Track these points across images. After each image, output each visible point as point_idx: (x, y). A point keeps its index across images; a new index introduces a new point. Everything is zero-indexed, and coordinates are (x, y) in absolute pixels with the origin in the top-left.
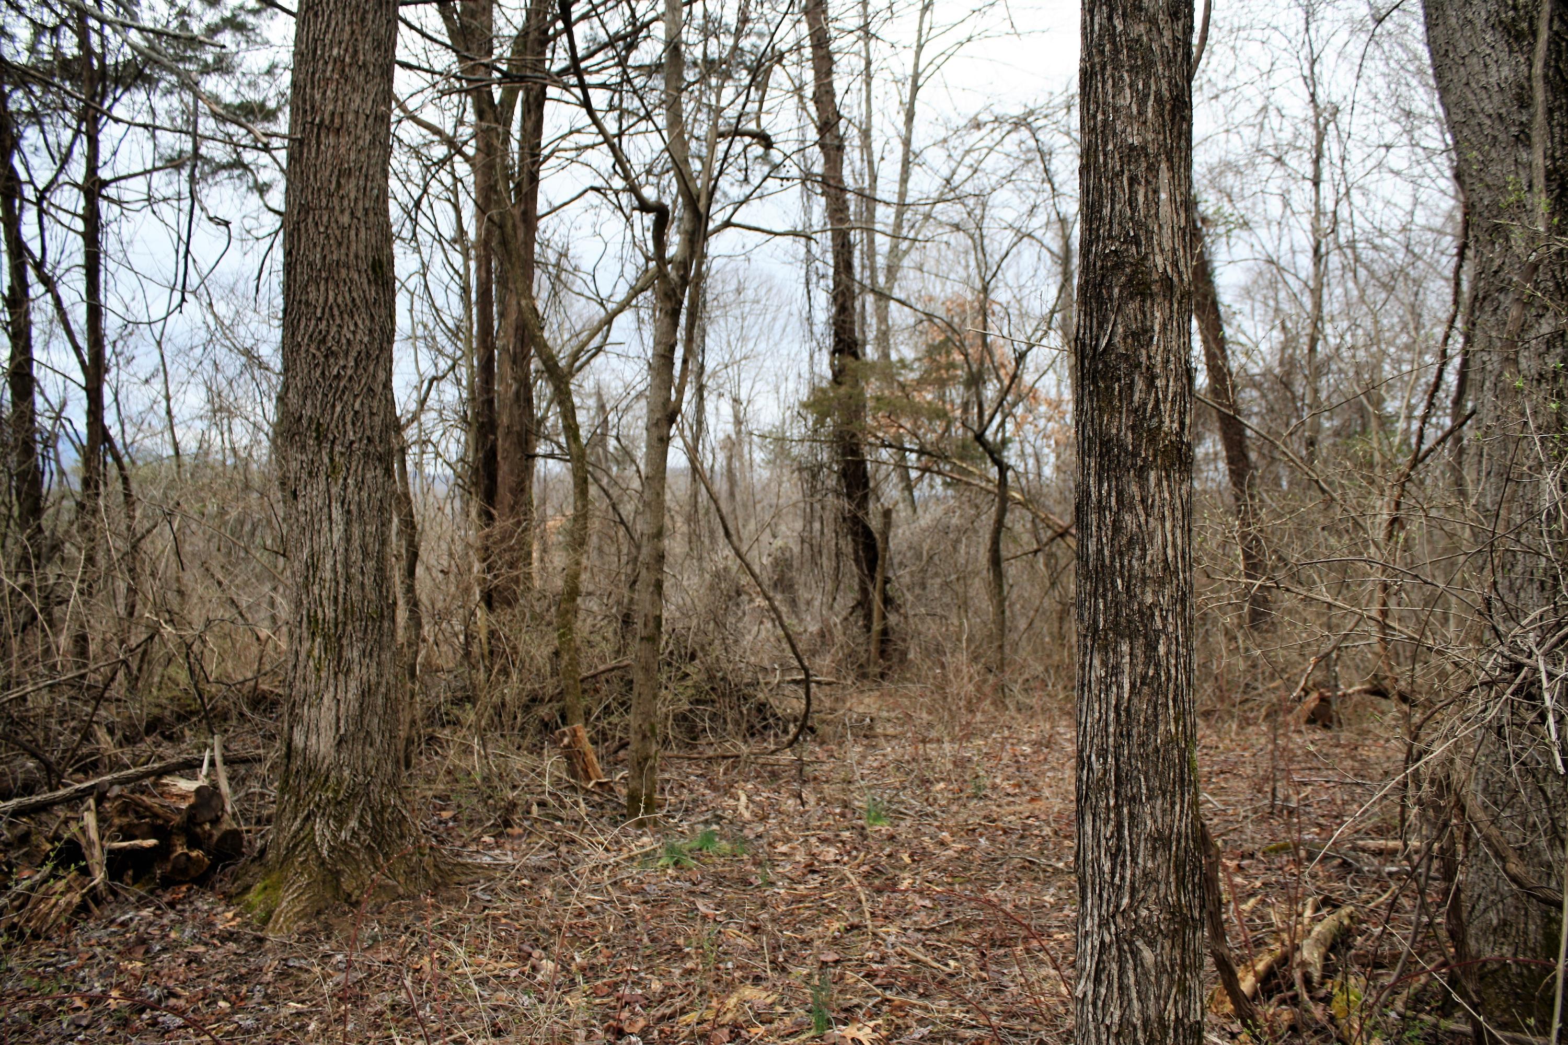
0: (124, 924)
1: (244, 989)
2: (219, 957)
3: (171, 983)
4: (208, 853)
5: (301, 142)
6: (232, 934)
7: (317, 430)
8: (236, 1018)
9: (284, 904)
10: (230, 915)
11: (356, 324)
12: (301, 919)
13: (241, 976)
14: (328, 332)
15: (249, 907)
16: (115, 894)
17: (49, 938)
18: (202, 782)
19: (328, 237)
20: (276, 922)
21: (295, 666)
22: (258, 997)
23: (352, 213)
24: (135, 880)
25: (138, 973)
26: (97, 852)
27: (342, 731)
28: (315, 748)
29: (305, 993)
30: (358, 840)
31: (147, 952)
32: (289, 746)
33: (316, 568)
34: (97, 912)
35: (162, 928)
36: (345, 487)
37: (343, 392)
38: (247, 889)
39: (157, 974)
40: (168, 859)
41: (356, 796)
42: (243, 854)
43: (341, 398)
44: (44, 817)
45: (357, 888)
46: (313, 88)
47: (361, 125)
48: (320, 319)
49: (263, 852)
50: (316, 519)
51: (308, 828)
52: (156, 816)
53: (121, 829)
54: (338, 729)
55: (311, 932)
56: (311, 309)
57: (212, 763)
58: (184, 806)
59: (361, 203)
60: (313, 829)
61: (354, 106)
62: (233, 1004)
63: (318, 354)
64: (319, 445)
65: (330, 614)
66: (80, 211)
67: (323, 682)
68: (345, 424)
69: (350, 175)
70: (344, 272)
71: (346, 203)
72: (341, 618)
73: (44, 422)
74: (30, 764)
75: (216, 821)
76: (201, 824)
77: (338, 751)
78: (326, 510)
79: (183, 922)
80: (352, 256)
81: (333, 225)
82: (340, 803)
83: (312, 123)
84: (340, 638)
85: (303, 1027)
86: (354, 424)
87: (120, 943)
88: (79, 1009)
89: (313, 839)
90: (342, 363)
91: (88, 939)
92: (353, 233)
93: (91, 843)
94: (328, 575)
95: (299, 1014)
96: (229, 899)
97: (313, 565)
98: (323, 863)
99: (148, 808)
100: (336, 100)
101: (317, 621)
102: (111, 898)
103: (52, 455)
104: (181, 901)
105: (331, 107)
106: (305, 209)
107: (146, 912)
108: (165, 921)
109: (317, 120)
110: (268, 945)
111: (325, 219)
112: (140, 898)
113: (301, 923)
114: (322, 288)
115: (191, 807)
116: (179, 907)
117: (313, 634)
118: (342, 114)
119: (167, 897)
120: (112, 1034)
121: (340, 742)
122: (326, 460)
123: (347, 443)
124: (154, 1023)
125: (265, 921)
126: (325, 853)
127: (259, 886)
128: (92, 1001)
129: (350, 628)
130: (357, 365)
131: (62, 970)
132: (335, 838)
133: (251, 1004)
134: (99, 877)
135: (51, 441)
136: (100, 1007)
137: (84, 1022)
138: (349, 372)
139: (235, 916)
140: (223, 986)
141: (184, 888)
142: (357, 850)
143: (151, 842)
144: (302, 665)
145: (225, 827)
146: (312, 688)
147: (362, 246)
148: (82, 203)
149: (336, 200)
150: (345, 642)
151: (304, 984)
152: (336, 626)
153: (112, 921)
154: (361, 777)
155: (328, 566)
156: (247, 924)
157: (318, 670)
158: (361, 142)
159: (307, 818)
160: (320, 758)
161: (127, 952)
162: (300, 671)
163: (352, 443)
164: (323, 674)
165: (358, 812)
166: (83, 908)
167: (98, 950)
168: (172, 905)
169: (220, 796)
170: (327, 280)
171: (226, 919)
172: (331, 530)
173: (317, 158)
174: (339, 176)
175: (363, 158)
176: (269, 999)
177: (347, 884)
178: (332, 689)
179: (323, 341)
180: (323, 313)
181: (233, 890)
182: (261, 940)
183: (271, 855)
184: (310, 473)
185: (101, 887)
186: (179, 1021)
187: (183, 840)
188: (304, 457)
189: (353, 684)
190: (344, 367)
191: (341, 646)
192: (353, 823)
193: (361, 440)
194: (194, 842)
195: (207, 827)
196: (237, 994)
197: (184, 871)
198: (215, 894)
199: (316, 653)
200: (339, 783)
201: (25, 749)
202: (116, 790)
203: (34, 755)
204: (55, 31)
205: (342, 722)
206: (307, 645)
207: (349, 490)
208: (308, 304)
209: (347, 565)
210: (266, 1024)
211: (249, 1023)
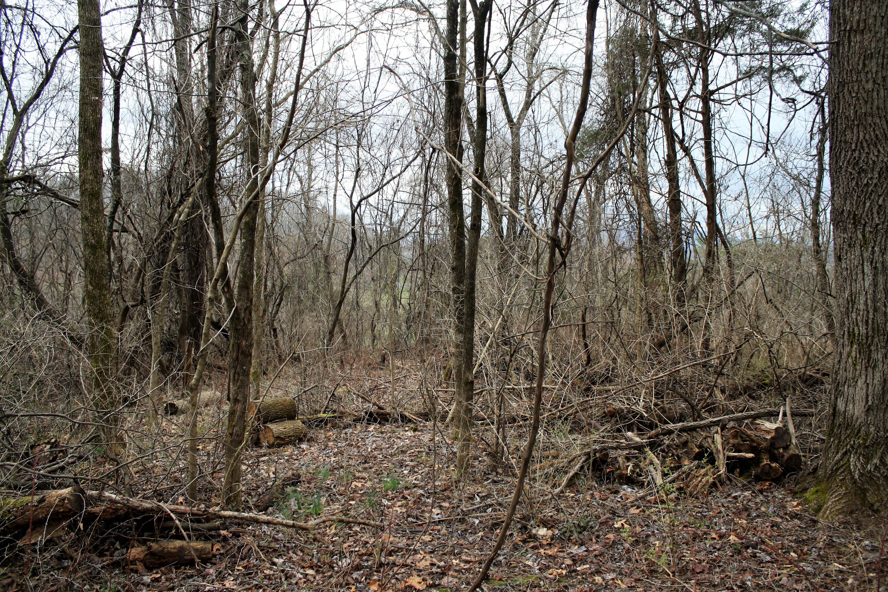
0: (735, 498)
1: (806, 549)
2: (790, 527)
3: (763, 536)
4: (781, 466)
5: (838, 44)
6: (797, 515)
7: (854, 218)
8: (801, 564)
9: (830, 503)
10: (795, 503)
11: (879, 151)
12: (840, 514)
13: (803, 540)
14: (860, 158)
15: (807, 501)
16: (730, 481)
17: (697, 498)
18: (778, 424)
19: (858, 99)
20: (825, 512)
21: (839, 361)
22: (814, 555)
23: (874, 81)
24: (741, 474)
25: (745, 526)
26: (721, 456)
27: (870, 403)
28: (851, 412)
29: (844, 559)
30: (879, 472)
31: (749, 515)
32: (834, 409)
33: (854, 303)
34: (721, 489)
35: (756, 503)
36: (873, 252)
37: (871, 194)
38: (805, 490)
39: (755, 529)
40: (759, 466)
41: (878, 444)
42: (801, 469)
43: (869, 198)
44: (695, 434)
45: (878, 501)
46: (844, 8)
47: (878, 24)
48: (854, 150)
49: (815, 470)
50: (854, 273)
51: (845, 460)
52: (752, 441)
53: (734, 445)
54: (867, 401)
55: (847, 523)
56: (848, 145)
57: (785, 415)
58: (768, 437)
59: (880, 74)
60: (849, 460)
61: (872, 13)
62: (799, 556)
63: (853, 172)
64: (855, 227)
65: (863, 331)
66: (700, 110)
67: (858, 372)
68: (872, 215)
69: (872, 58)
70: (869, 119)
71: (870, 76)
72: (870, 333)
73: (686, 225)
74: (683, 406)
75: (786, 448)
76: (777, 449)
77: (867, 415)
78: (860, 267)
79: (768, 503)
80: (875, 108)
81: (861, 91)
82: (867, 447)
83: (845, 30)
84: (870, 346)
85: (844, 580)
86: (878, 213)
87: (734, 508)
88: (714, 539)
89: (849, 467)
90: (869, 176)
91: (717, 502)
92: (875, 94)
93: (718, 451)
94: (862, 307)
95: (841, 571)
96: (794, 494)
97: (852, 301)
98: (855, 482)
99: (748, 436)
100: (860, 12)
101: (854, 335)
102: (728, 482)
103: (690, 241)
104: (765, 490)
105: (857, 17)
106: (842, 84)
107: (747, 493)
108: (758, 500)
109: (848, 27)
110: (819, 525)
111: (856, 88)
112: (744, 485)
113: (841, 516)
114: (855, 131)
115: (772, 438)
116: (765, 494)
117: (852, 342)
118: (865, 20)
119: (758, 487)
120: (732, 556)
121: (868, 410)
122: (860, 236)
123: (874, 225)
124: (754, 556)
125: (818, 510)
126: (857, 476)
127: (813, 489)
128: (721, 537)
129: (876, 339)
130: (880, 176)
131: (705, 516)
132: (864, 469)
133: (810, 558)
134: (723, 470)
135: (689, 235)
136: (725, 540)
137: (718, 547)
138: (875, 181)
139: (798, 504)
140: (793, 544)
141: (767, 484)
142: (879, 478)
143: (751, 455)
144: (844, 361)
145: (791, 452)
146: (850, 375)
147: (881, 101)
148: (701, 105)
149: (863, 76)
150: (873, 348)
151: (843, 554)
152: (867, 338)
153: (729, 495)
154: (882, 433)
155: (862, 302)
156: (806, 511)
157: (855, 365)
158: (879, 35)
159: (845, 453)
160: (854, 418)
161: (738, 513)
162: (842, 365)
163: (877, 225)
164: (858, 367)
165: (879, 454)
166: (714, 485)
167: (723, 509)
168: (761, 491)
169: (789, 434)
170: (858, 126)
171: (793, 505)
172: (863, 279)
173: (849, 51)
174: (864, 60)
175: (881, 44)
176: (821, 557)
177: (871, 498)
178: (864, 377)
179: (857, 163)
180: (856, 146)
181: (796, 489)
182: (815, 522)
183: (820, 472)
184: (849, 246)
185: (723, 476)
186: (768, 558)
187: (767, 456)
188: (845, 236)
189: (878, 375)
190: (871, 178)
191: (870, 351)
192: (876, 461)
193: (883, 223)
194: (773, 458)
195: (781, 450)
196: (802, 550)
197: (768, 474)
198: (786, 490)
199: (853, 354)
200: (867, 434)
201: (682, 397)
202: (732, 424)
203: (686, 400)
204: (683, 17)
205: (870, 398)
206: (847, 349)
207: (876, 255)
208: (846, 142)
209: (874, 301)
210: (820, 573)
211: (809, 569)
